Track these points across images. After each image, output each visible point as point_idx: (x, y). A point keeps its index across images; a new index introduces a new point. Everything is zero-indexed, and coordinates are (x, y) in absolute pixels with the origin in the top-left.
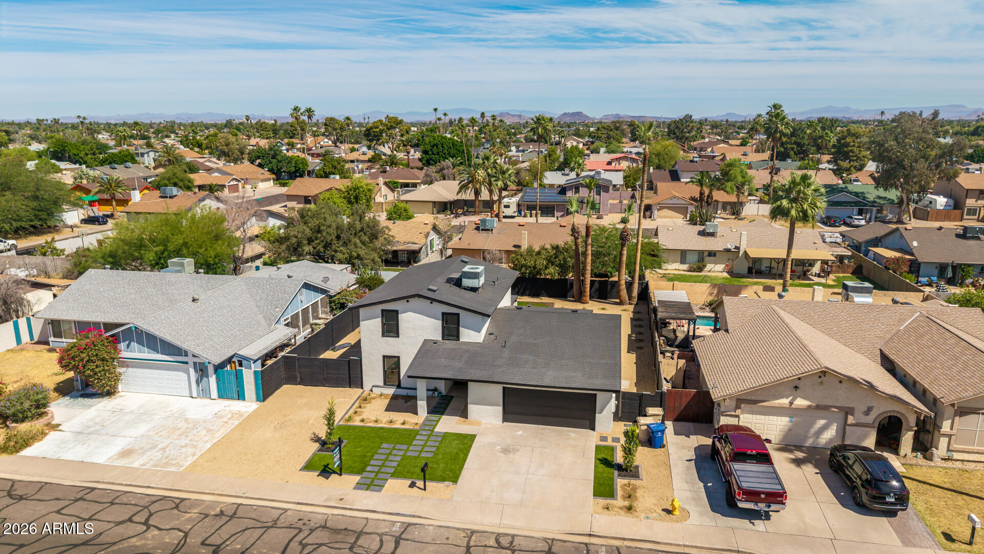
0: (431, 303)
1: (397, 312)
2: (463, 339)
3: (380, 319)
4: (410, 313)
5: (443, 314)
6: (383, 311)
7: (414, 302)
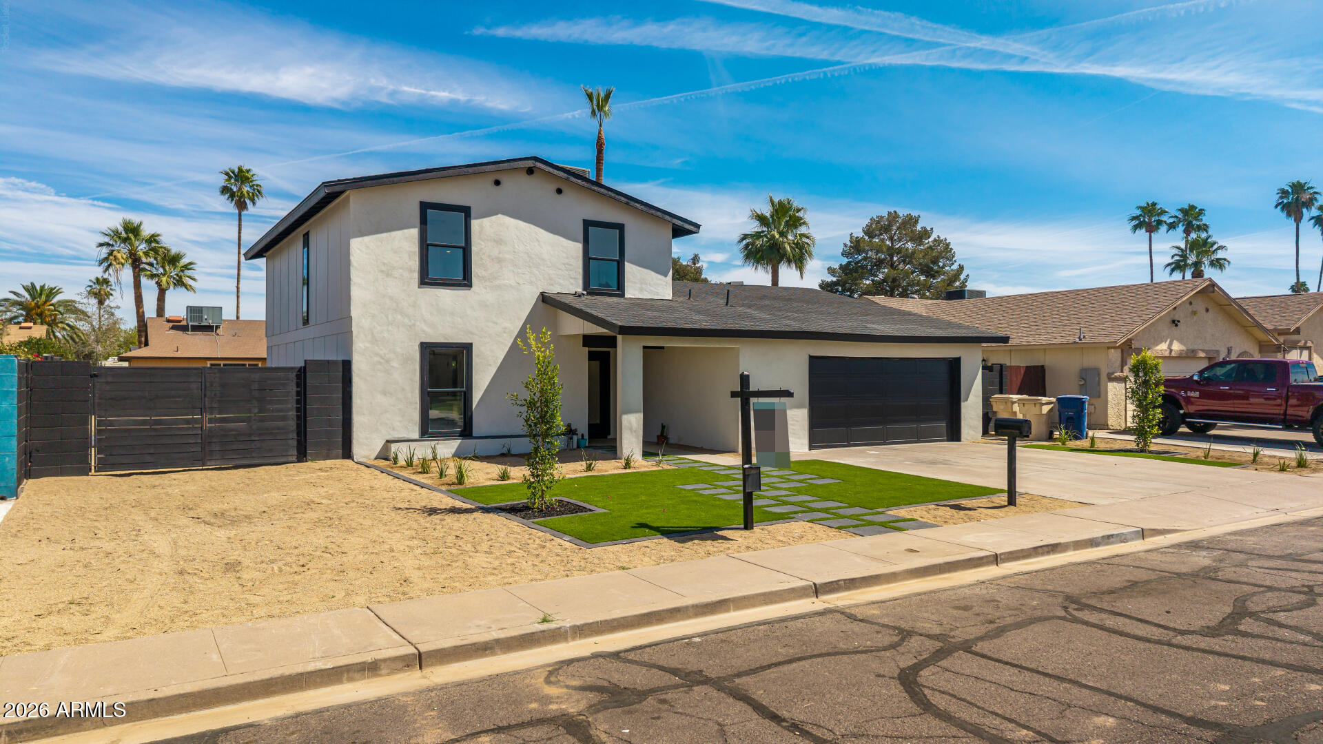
0: (559, 191)
1: (466, 211)
2: (631, 292)
3: (415, 232)
4: (501, 218)
5: (587, 224)
6: (425, 207)
7: (516, 185)
